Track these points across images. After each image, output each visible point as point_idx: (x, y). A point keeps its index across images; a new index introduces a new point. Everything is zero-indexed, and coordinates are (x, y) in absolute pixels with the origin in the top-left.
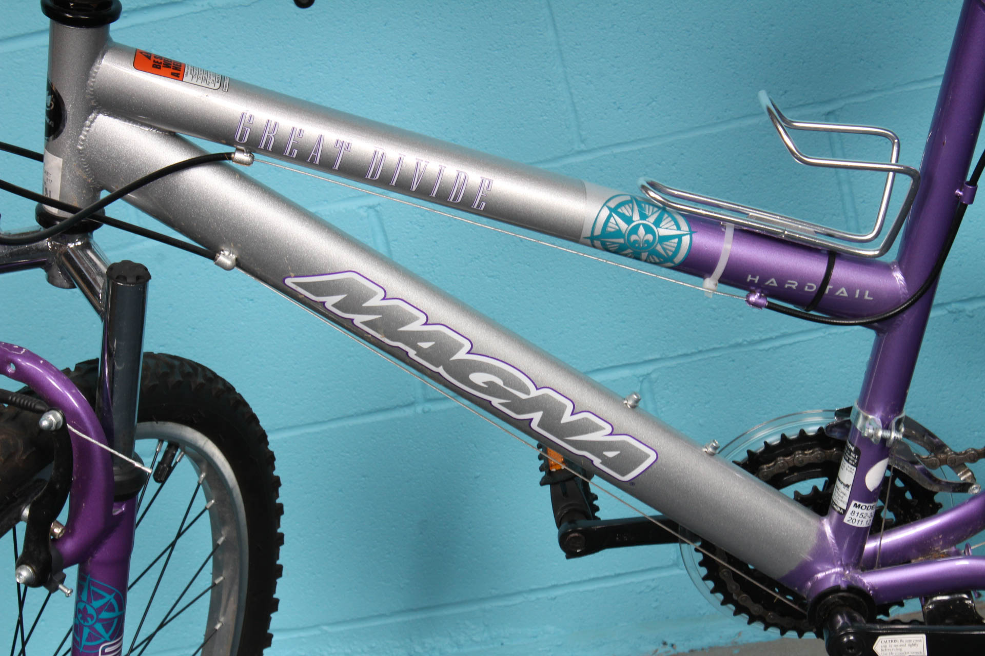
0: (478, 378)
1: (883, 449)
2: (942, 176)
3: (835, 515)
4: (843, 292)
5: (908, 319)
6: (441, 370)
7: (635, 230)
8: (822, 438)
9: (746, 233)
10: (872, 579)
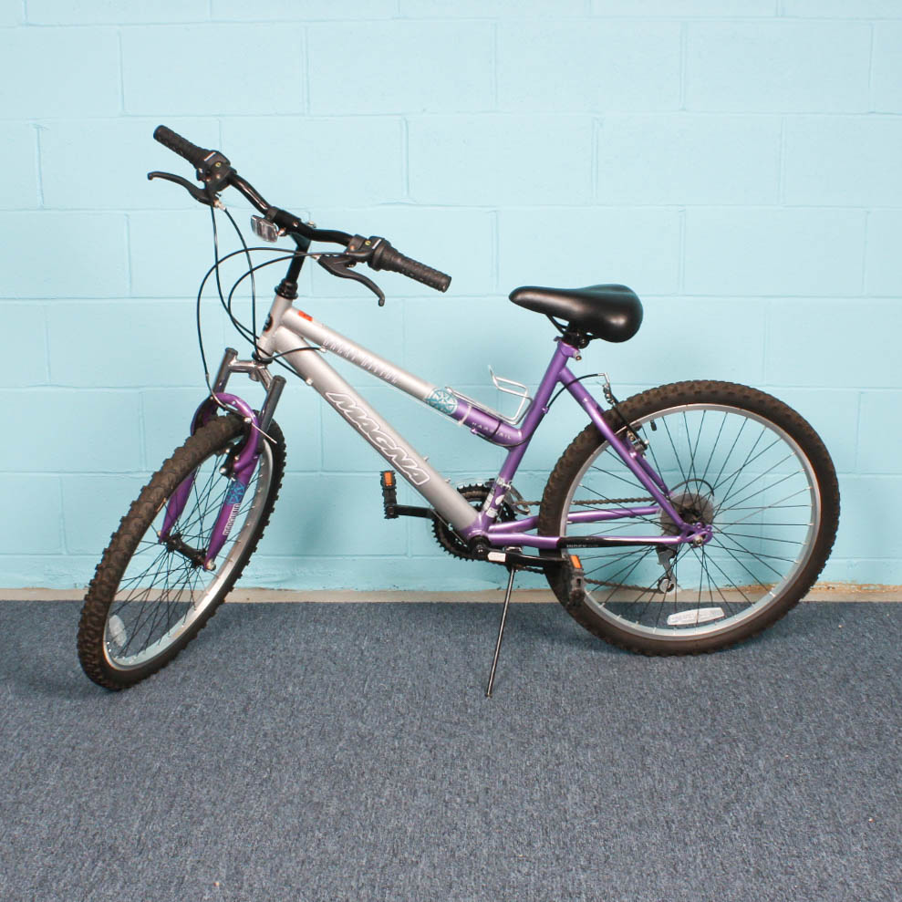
0: (379, 439)
1: (504, 490)
2: (540, 402)
3: (483, 512)
4: (501, 434)
5: (520, 448)
6: (368, 434)
7: (441, 400)
8: (482, 488)
9: (476, 409)
10: (491, 536)
